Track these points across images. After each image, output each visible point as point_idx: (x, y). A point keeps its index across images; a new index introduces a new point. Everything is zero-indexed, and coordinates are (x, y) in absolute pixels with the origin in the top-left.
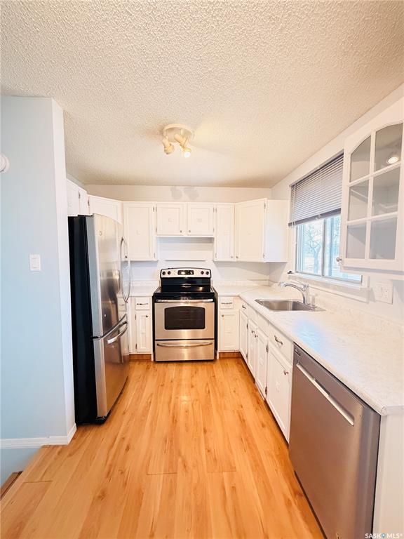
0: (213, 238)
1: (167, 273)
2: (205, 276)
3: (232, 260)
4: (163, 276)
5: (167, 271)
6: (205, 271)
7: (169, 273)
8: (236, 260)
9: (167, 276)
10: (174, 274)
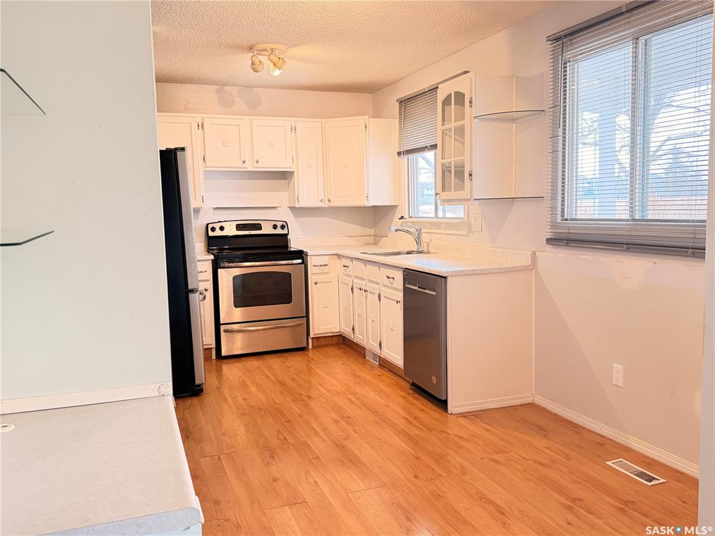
0: (293, 172)
1: (218, 229)
2: (279, 231)
3: (321, 205)
4: (211, 234)
5: (217, 226)
6: (279, 224)
7: (222, 228)
8: (326, 204)
9: (218, 233)
10: (231, 230)
